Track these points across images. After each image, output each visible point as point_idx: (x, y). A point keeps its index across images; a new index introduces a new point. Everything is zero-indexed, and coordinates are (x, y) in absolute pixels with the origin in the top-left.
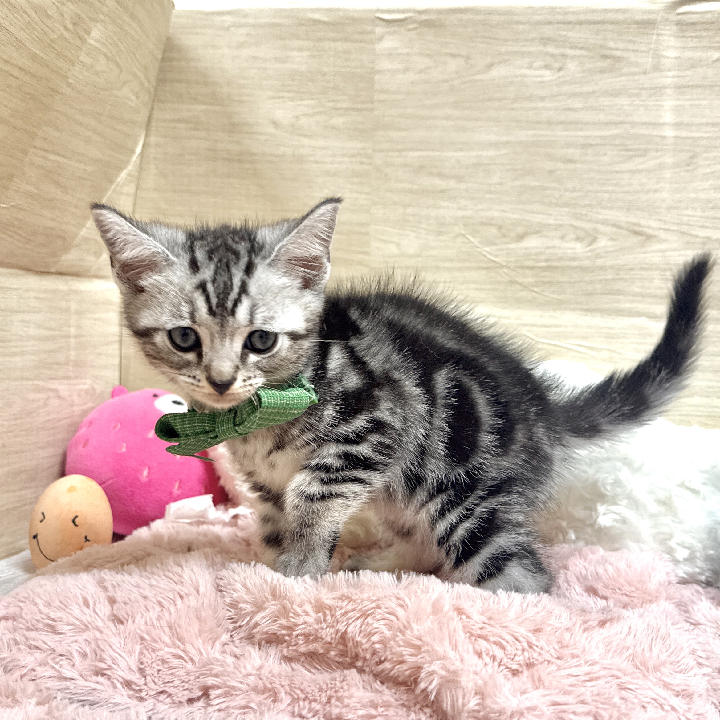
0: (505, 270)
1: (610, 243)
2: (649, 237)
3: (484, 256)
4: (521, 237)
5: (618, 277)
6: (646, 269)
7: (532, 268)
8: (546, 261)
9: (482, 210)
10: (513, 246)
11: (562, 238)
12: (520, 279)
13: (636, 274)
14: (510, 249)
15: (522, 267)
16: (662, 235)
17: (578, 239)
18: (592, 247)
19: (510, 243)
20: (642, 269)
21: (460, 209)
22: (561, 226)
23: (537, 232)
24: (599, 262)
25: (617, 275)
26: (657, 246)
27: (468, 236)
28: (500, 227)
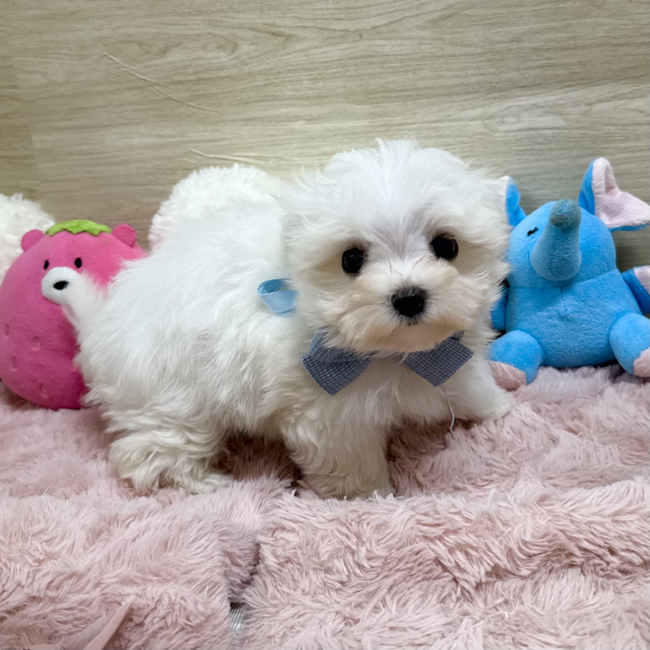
0: (158, 88)
1: (252, 48)
2: (288, 37)
3: (132, 75)
4: (164, 52)
5: (268, 82)
6: (293, 71)
8: (196, 73)
9: (118, 28)
10: (157, 62)
11: (204, 47)
13: (286, 77)
14: (156, 65)
15: (173, 83)
16: (300, 33)
17: (220, 47)
18: (236, 54)
19: (155, 59)
20: (289, 71)
21: (96, 29)
22: (200, 35)
23: (178, 45)
24: (246, 69)
25: (267, 80)
26: (299, 46)
27: (111, 57)
28: (140, 44)
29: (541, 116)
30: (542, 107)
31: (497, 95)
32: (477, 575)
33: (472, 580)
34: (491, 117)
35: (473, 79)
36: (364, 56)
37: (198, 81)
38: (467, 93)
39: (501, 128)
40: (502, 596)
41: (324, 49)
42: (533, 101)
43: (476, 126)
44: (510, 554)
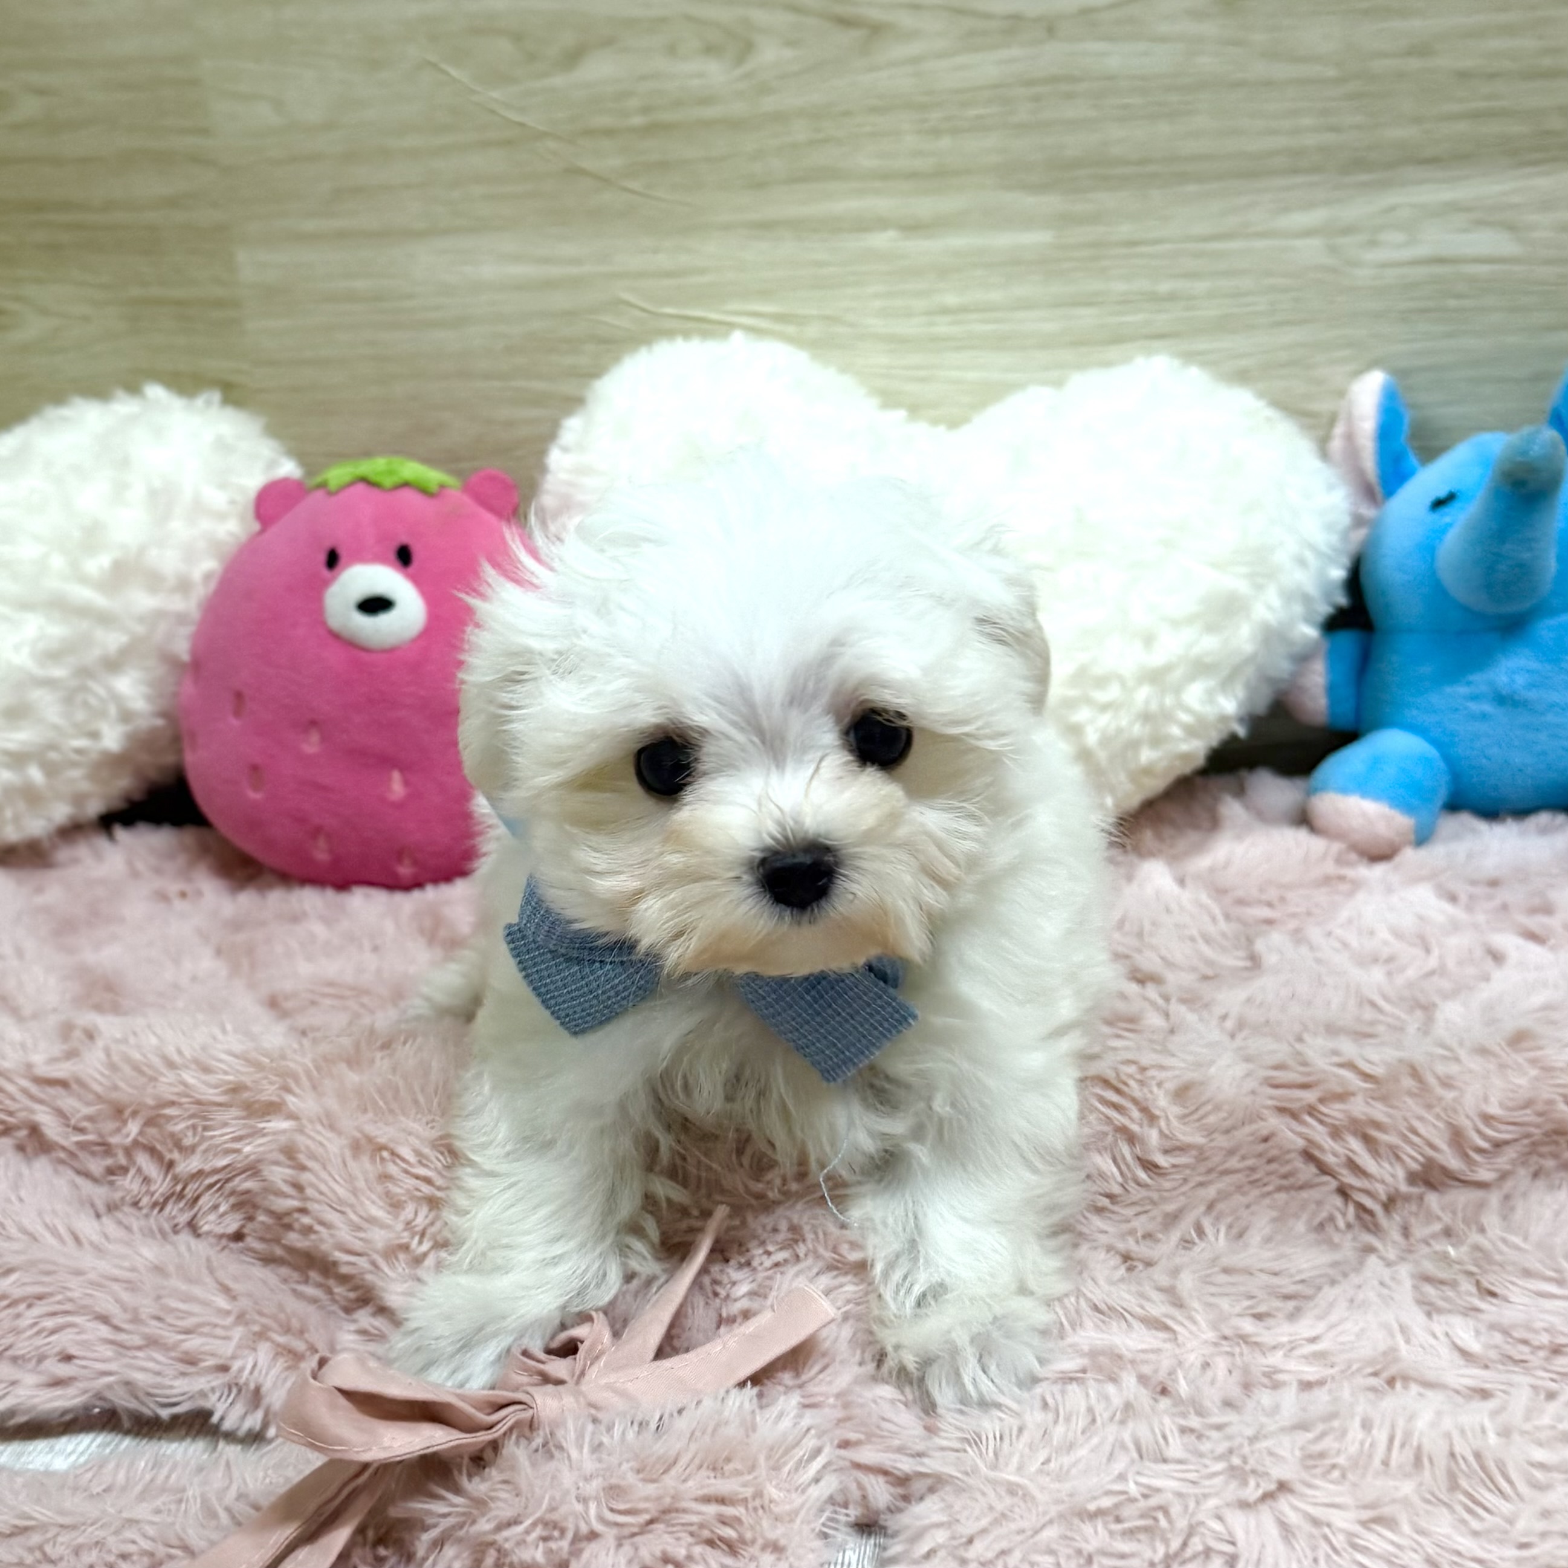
0: (551, 144)
1: (788, 53)
2: (876, 30)
3: (493, 112)
4: (573, 57)
5: (820, 136)
6: (881, 111)
7: (609, 133)
8: (646, 110)
10: (558, 80)
11: (672, 50)
12: (587, 164)
13: (863, 125)
14: (553, 89)
15: (589, 133)
16: (906, 20)
17: (710, 50)
18: (747, 67)
19: (549, 74)
20: (874, 110)
22: (663, 20)
23: (608, 42)
24: (769, 104)
25: (818, 130)
26: (900, 51)
27: (444, 66)
28: (517, 37)
29: (1465, 231)
30: (1468, 209)
31: (1364, 177)
32: (1389, 1179)
33: (1381, 1190)
34: (1348, 230)
35: (1310, 140)
36: (1055, 79)
37: (653, 129)
38: (1295, 171)
39: (1372, 256)
40: (1439, 1218)
41: (960, 60)
42: (1446, 194)
43: (1311, 251)
44: (1457, 1137)
